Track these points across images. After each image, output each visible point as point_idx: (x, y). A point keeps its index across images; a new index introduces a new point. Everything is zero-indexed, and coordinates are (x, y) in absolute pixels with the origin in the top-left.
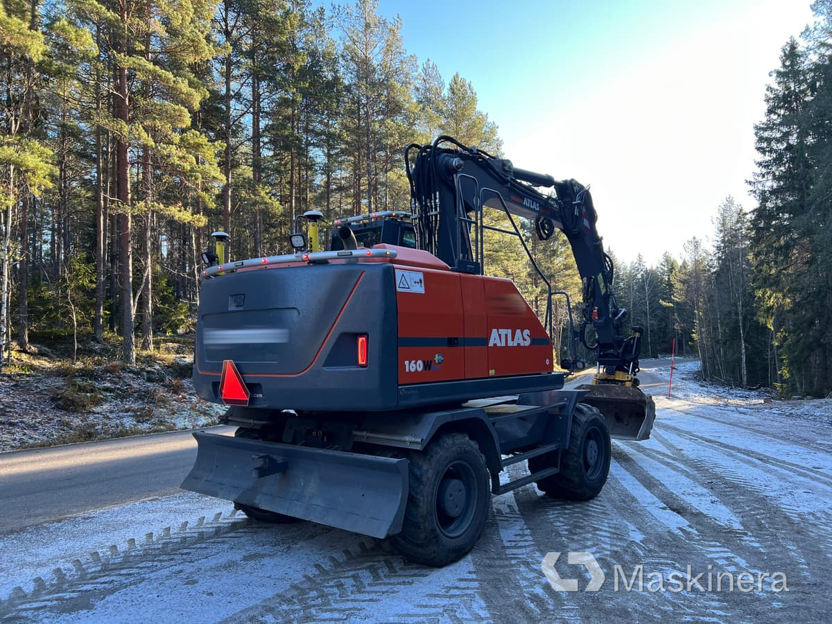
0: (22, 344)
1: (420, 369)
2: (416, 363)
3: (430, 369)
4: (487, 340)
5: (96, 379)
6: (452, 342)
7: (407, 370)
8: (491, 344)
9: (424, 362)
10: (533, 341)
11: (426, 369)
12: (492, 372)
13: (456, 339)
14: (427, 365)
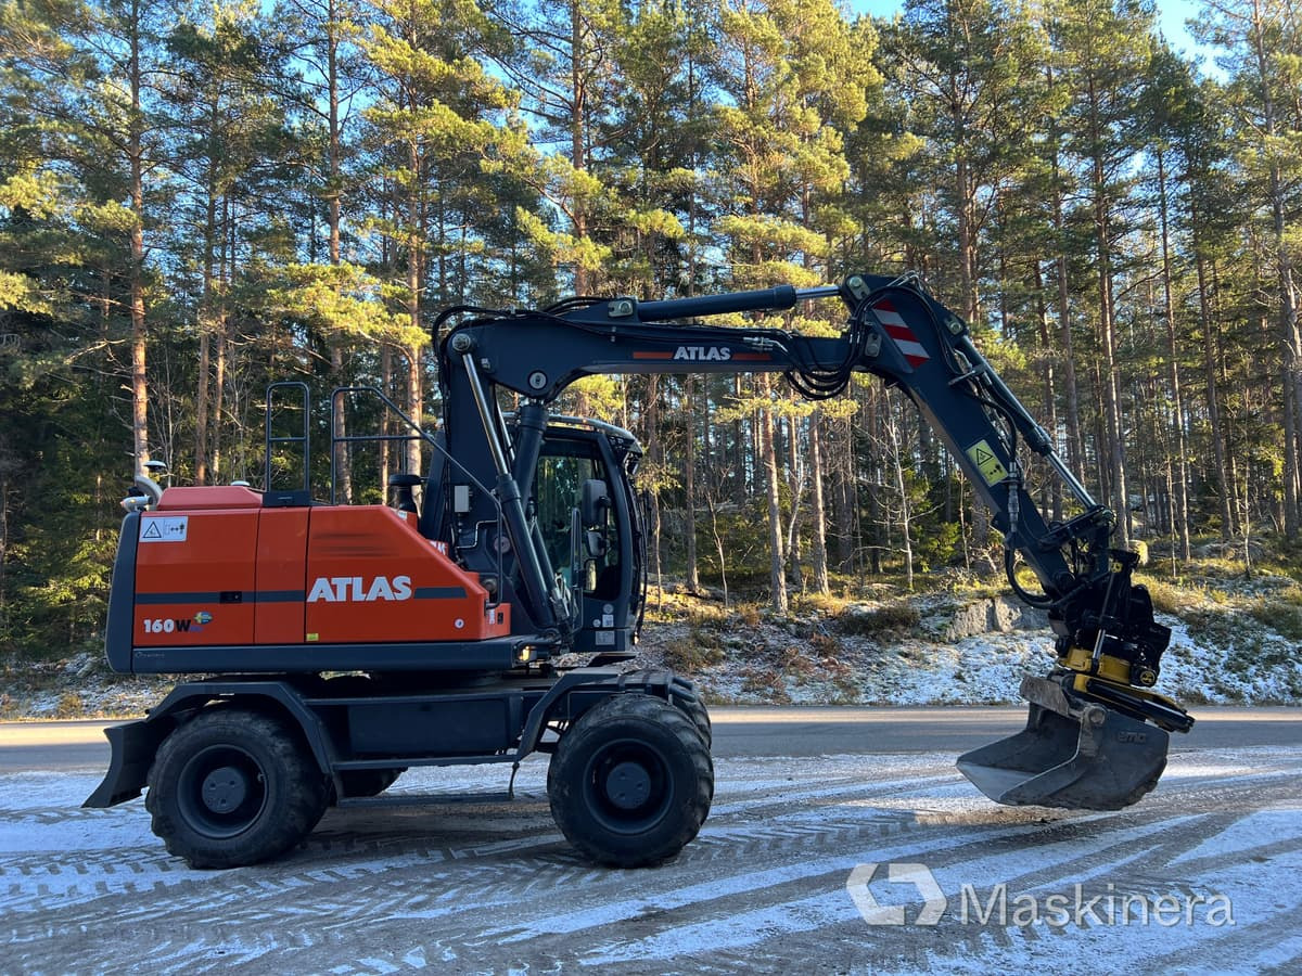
0: (690, 586)
1: (168, 630)
2: (162, 623)
3: (186, 629)
4: (306, 594)
5: (725, 631)
6: (226, 597)
7: (148, 630)
8: (312, 598)
9: (177, 622)
10: (418, 592)
11: (180, 630)
12: (313, 637)
13: (239, 593)
14: (182, 626)
